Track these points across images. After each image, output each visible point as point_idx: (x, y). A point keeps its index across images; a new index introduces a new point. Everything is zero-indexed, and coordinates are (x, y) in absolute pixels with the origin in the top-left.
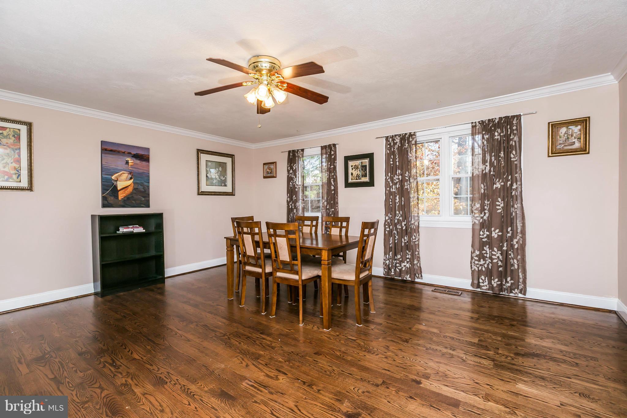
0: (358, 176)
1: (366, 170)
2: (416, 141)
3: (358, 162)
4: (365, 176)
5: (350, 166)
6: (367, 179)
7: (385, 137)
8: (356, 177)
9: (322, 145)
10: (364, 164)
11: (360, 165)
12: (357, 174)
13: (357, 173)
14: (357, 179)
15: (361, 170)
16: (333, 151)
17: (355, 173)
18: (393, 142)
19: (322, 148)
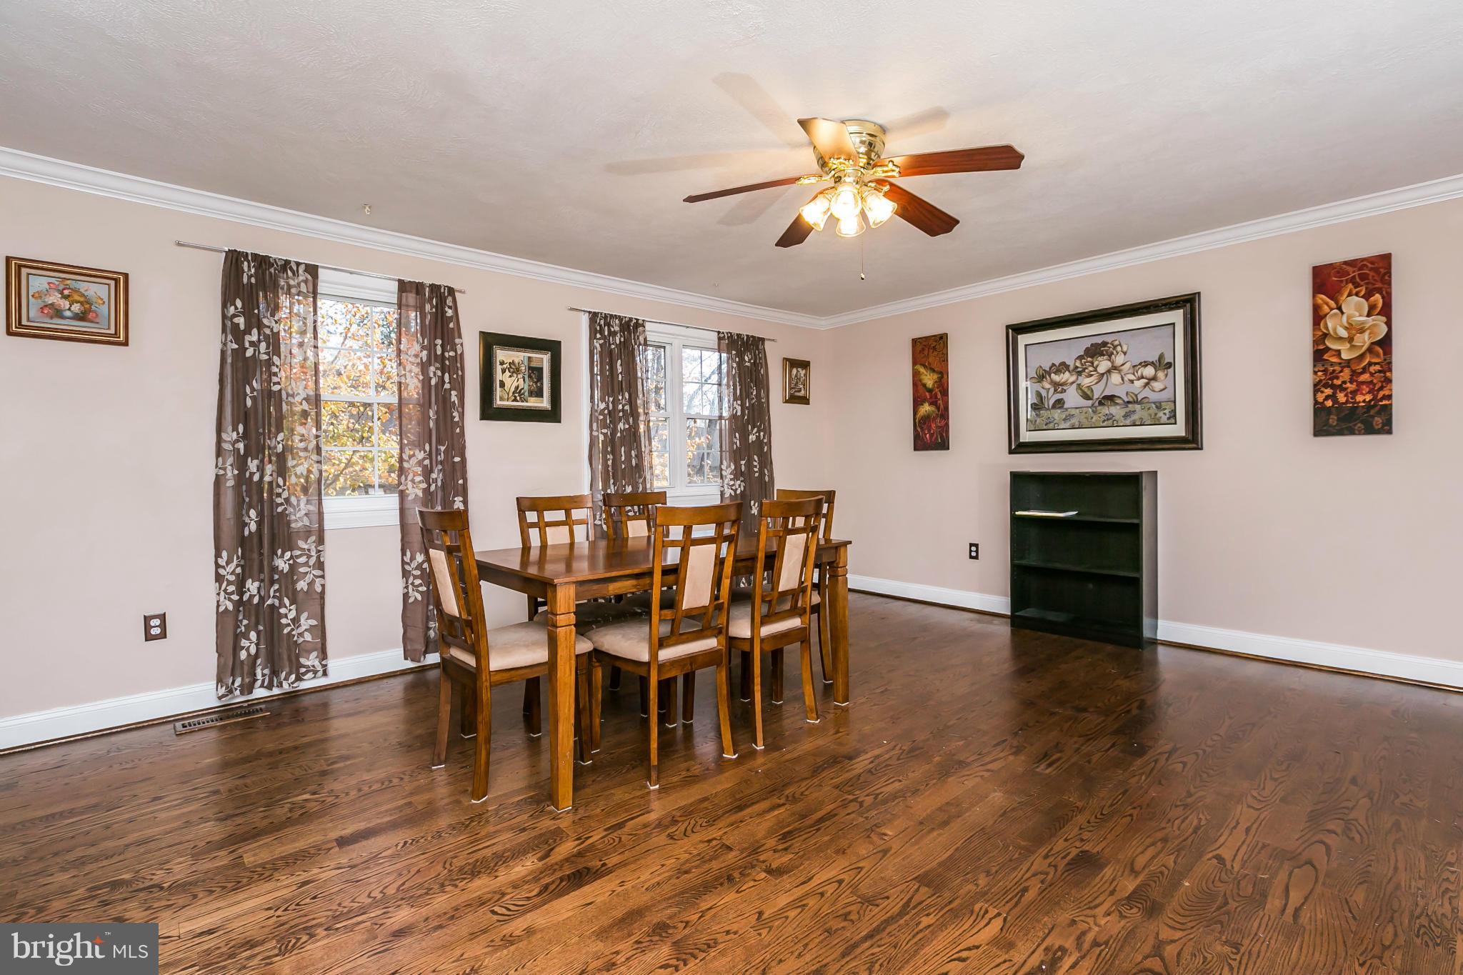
0: (518, 391)
1: (540, 379)
2: (645, 339)
3: (519, 356)
4: (539, 393)
5: (498, 363)
6: (544, 403)
7: (590, 312)
8: (513, 393)
9: (407, 279)
10: (534, 365)
11: (526, 363)
12: (517, 388)
13: (515, 384)
14: (515, 400)
15: (526, 377)
16: (450, 307)
17: (511, 382)
18: (609, 330)
19: (403, 286)
